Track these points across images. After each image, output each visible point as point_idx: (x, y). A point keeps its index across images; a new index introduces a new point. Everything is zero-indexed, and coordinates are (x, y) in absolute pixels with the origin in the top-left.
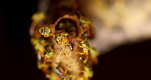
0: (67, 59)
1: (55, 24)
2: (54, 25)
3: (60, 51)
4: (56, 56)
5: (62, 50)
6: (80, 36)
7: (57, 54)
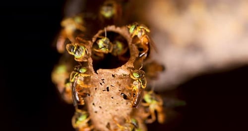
0: (112, 98)
1: (91, 40)
2: (90, 42)
3: (101, 84)
4: (94, 93)
5: (103, 84)
6: (133, 61)
7: (96, 89)
